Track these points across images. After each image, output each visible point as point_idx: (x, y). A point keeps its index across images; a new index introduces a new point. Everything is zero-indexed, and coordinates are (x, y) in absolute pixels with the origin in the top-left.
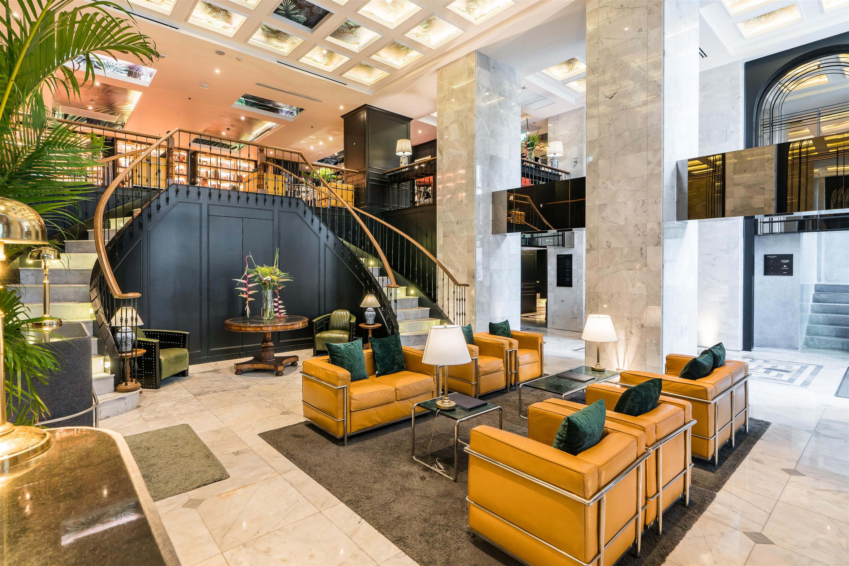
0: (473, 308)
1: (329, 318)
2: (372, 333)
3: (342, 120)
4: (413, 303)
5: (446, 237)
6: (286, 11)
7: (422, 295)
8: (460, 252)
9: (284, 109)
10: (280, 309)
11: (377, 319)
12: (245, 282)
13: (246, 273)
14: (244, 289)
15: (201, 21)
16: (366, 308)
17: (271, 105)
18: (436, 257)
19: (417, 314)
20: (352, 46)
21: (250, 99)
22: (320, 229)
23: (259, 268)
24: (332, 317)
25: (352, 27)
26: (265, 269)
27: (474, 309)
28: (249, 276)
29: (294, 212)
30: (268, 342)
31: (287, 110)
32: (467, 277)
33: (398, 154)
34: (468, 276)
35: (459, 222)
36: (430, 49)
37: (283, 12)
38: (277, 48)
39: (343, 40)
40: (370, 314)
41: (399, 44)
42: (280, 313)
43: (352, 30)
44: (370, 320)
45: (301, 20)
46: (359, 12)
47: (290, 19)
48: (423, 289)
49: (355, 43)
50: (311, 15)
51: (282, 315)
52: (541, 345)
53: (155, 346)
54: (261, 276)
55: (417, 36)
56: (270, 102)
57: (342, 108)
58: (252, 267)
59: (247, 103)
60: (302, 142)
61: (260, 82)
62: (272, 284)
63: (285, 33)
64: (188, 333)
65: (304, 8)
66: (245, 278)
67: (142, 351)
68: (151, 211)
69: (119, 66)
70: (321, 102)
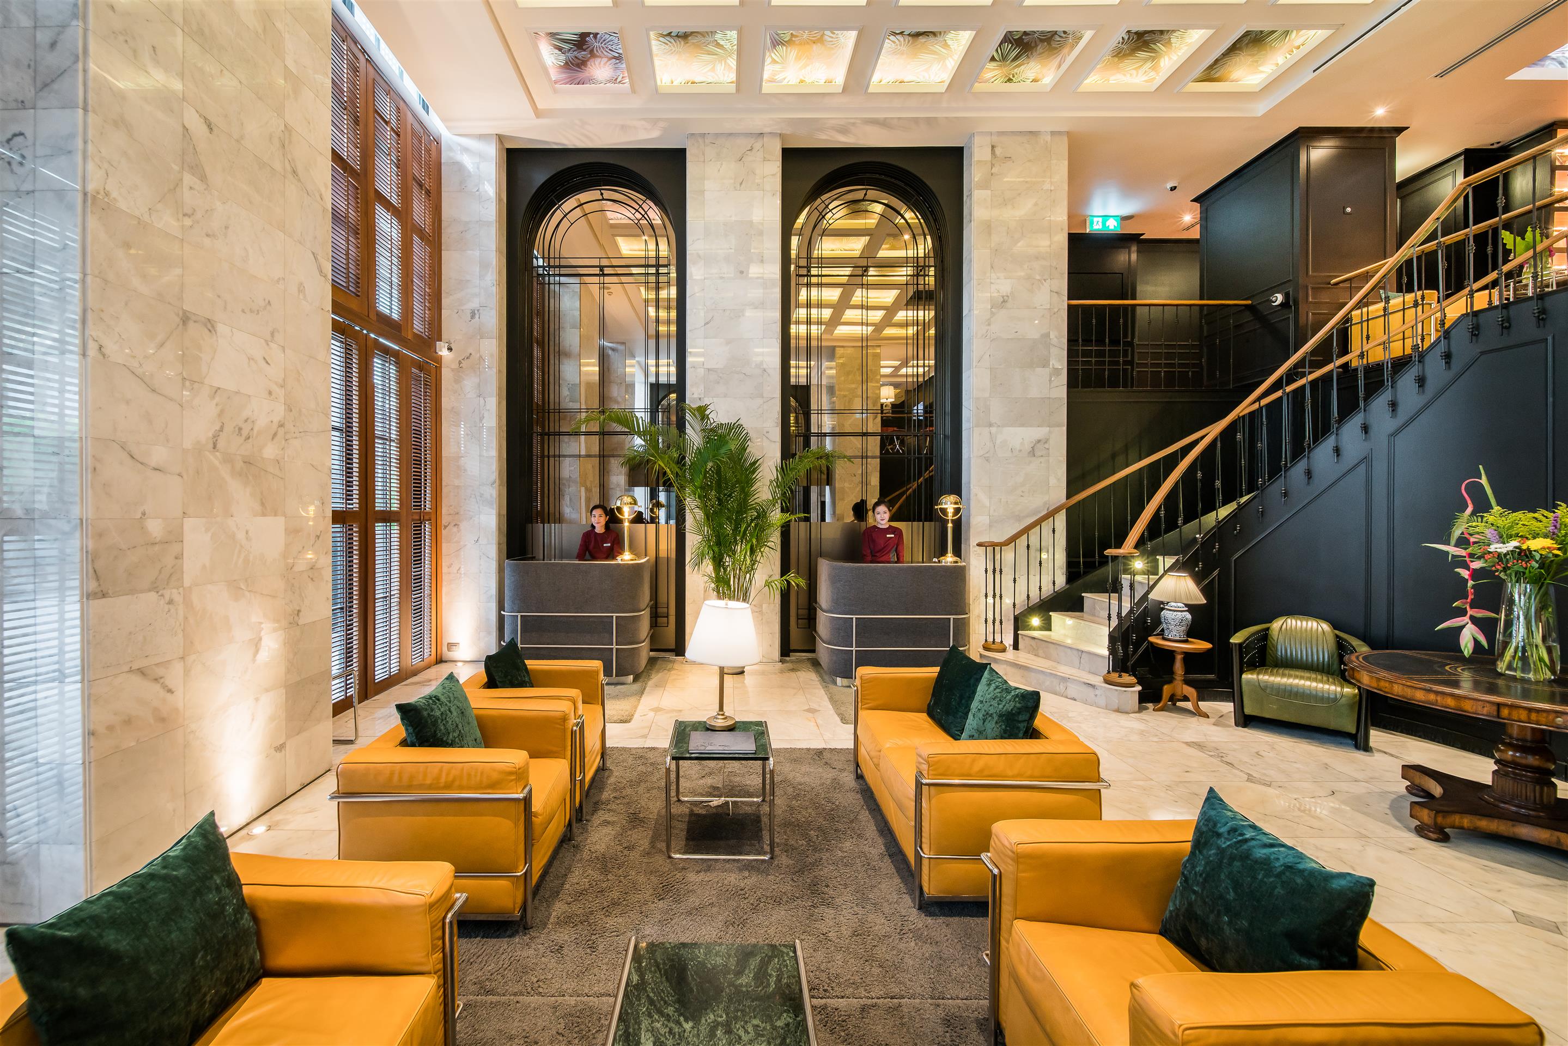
12: (1461, 552)
13: (1462, 530)
23: (1499, 516)
28: (1473, 539)
54: (1493, 540)
62: (1517, 565)
66: (1463, 542)
67: (1204, 645)
68: (1395, 394)
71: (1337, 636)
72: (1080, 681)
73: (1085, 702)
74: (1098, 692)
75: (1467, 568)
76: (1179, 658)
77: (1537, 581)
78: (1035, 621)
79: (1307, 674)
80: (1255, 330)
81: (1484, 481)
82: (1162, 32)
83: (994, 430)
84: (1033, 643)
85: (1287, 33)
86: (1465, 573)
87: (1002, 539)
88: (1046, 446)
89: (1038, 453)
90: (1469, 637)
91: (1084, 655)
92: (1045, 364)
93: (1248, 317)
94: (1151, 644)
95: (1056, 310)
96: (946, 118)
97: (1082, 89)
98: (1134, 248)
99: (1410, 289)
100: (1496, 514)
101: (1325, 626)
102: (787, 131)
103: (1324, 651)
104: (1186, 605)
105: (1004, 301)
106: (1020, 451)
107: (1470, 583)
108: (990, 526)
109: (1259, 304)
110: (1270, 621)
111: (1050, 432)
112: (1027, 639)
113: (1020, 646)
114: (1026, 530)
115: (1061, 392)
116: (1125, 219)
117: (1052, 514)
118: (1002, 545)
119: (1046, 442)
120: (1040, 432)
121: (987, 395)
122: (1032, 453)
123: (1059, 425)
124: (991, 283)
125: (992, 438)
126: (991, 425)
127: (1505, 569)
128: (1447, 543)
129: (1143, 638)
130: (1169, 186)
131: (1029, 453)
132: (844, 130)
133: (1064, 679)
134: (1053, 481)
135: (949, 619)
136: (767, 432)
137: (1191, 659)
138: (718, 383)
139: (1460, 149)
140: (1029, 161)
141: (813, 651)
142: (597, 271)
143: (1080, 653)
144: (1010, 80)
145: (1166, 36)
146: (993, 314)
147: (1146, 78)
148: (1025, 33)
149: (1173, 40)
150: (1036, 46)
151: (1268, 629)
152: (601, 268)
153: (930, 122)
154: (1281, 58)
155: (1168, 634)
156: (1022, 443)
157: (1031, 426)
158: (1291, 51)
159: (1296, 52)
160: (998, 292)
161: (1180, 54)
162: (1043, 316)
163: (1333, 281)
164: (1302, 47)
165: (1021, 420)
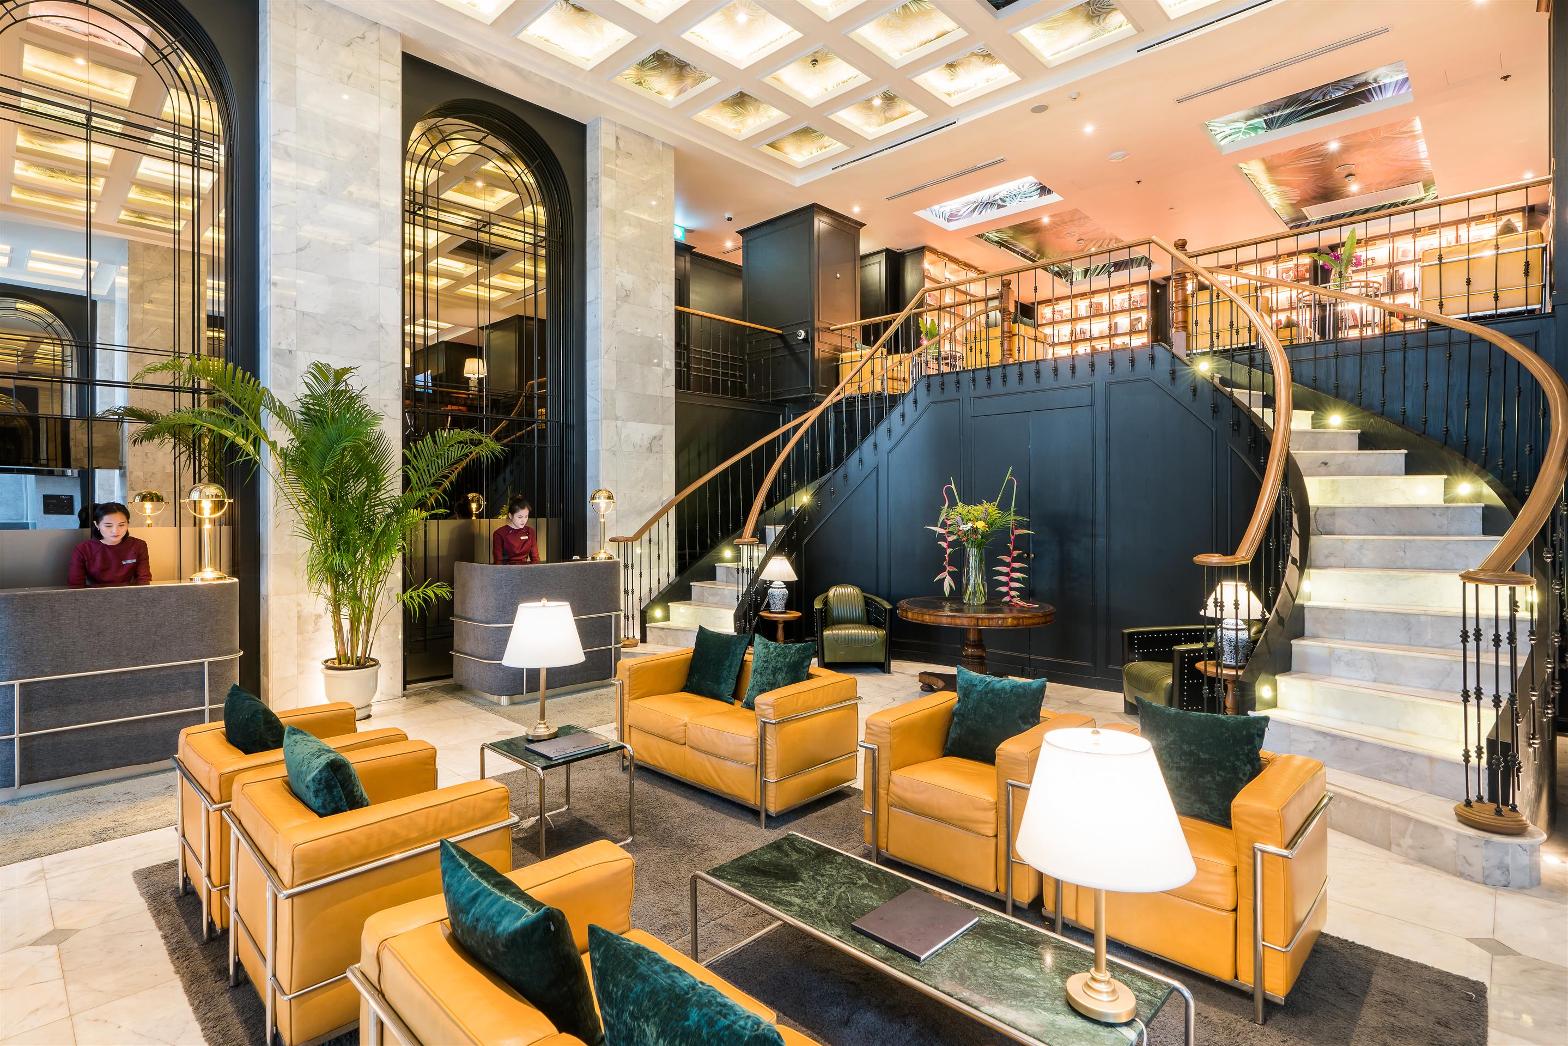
9: (1388, 80)
12: (943, 531)
13: (944, 517)
15: (977, 87)
17: (1340, 94)
21: (1272, 112)
28: (948, 522)
29: (1144, 380)
30: (969, 646)
31: (1396, 79)
38: (1117, 30)
40: (1230, 638)
42: (1012, 597)
51: (1016, 601)
54: (961, 522)
59: (1270, 125)
62: (974, 537)
64: (889, 607)
66: (944, 525)
67: (796, 614)
68: (890, 423)
69: (1023, 190)
70: (1387, 30)
71: (864, 596)
75: (945, 541)
76: (780, 626)
77: (979, 547)
78: (658, 613)
79: (848, 626)
80: (785, 356)
81: (953, 487)
82: (756, 100)
83: (619, 423)
84: (662, 633)
85: (822, 136)
86: (944, 545)
87: (631, 534)
88: (660, 442)
89: (654, 450)
90: (948, 583)
93: (779, 344)
94: (761, 617)
95: (667, 313)
96: (580, 93)
97: (695, 118)
98: (688, 259)
99: (897, 352)
100: (960, 508)
101: (857, 590)
102: (411, 34)
103: (858, 610)
104: (785, 583)
105: (627, 296)
106: (641, 446)
107: (949, 551)
108: (617, 521)
109: (787, 335)
110: (827, 591)
111: (663, 430)
112: (655, 631)
113: (648, 639)
114: (647, 526)
115: (671, 392)
116: (688, 231)
117: (665, 511)
118: (632, 540)
119: (660, 440)
120: (653, 429)
121: (613, 387)
122: (650, 449)
123: (669, 424)
124: (616, 275)
125: (618, 433)
126: (617, 419)
127: (967, 541)
128: (936, 526)
129: (756, 614)
130: (727, 216)
131: (648, 448)
132: (476, 62)
134: (666, 477)
135: (611, 616)
136: (386, 406)
137: (787, 623)
138: (317, 333)
139: (883, 247)
140: (646, 163)
141: (451, 676)
142: (81, 118)
144: (640, 83)
145: (757, 104)
146: (618, 306)
147: (735, 127)
148: (667, 54)
149: (761, 109)
150: (671, 67)
151: (827, 597)
152: (89, 115)
153: (567, 91)
154: (814, 150)
155: (773, 608)
156: (642, 439)
157: (649, 422)
158: (821, 148)
159: (824, 150)
160: (622, 285)
161: (763, 122)
162: (657, 317)
163: (832, 328)
164: (827, 149)
165: (641, 416)
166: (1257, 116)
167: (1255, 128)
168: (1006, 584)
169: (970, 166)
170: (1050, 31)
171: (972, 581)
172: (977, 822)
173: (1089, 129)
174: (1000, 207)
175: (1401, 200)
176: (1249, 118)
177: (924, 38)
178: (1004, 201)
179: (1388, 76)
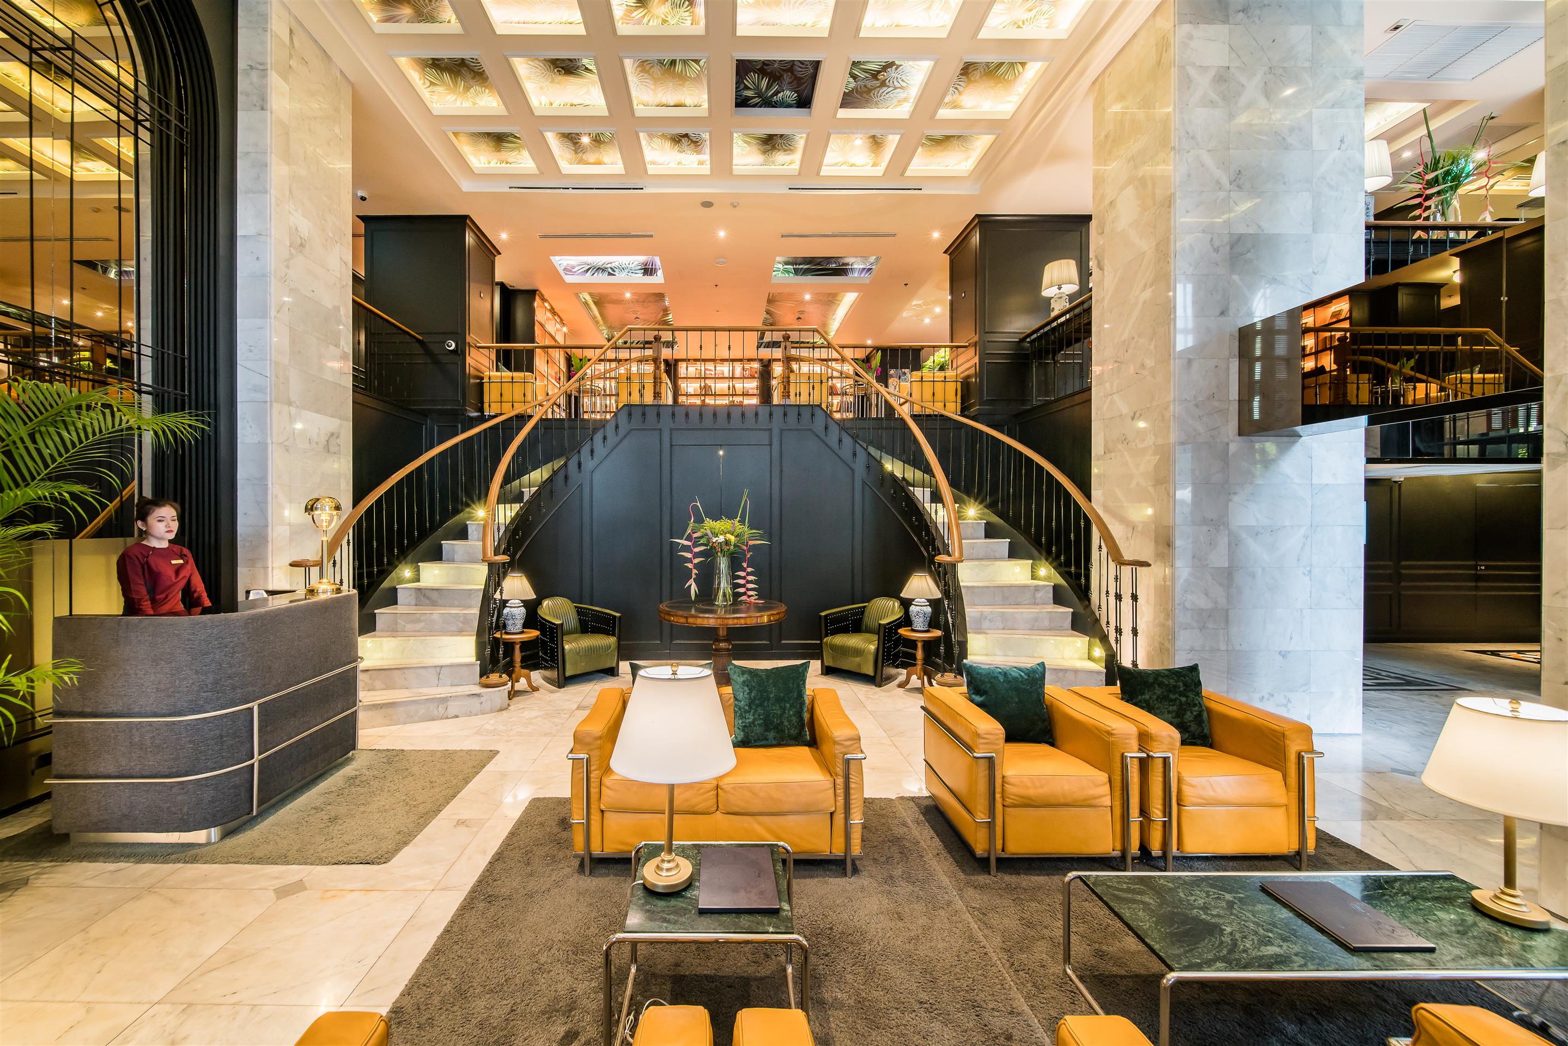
0: (1167, 620)
1: (862, 611)
2: (924, 647)
3: (947, 257)
4: (1039, 595)
5: (1110, 452)
6: (759, 97)
7: (1061, 581)
8: (1138, 484)
9: (855, 266)
10: (748, 590)
11: (933, 623)
12: (688, 543)
13: (689, 531)
14: (689, 555)
15: (669, 166)
16: (913, 600)
17: (834, 266)
18: (1088, 497)
19: (1036, 619)
20: (898, 109)
21: (799, 264)
22: (855, 455)
23: (709, 523)
24: (867, 610)
25: (879, 72)
26: (719, 525)
27: (1170, 623)
28: (695, 535)
29: (807, 430)
30: (720, 641)
31: (862, 267)
32: (1153, 544)
33: (1046, 293)
34: (1156, 542)
35: (1138, 414)
36: (1056, 42)
37: (757, 100)
38: (784, 167)
39: (877, 105)
40: (920, 611)
41: (987, 64)
42: (749, 597)
43: (880, 77)
44: (919, 623)
45: (789, 101)
46: (862, 34)
47: (774, 107)
48: (1062, 568)
49: (901, 102)
50: (800, 85)
51: (752, 599)
52: (1300, 758)
53: (556, 629)
54: (711, 535)
55: (1019, 27)
56: (829, 259)
57: (936, 235)
58: (700, 521)
59: (797, 272)
60: (905, 314)
61: (785, 232)
62: (726, 548)
63: (782, 136)
64: (618, 615)
65: (782, 76)
66: (689, 538)
68: (593, 444)
69: (633, 266)
70: (894, 235)
71: (576, 607)
72: (462, 695)
73: (470, 714)
74: (483, 699)
75: (691, 552)
76: (517, 647)
77: (730, 556)
80: (426, 363)
81: (699, 504)
82: (482, 78)
88: (338, 441)
89: (332, 449)
90: (693, 589)
91: (443, 670)
92: (337, 346)
94: (498, 639)
101: (569, 601)
104: (522, 601)
105: (301, 245)
106: (316, 443)
107: (696, 560)
108: (291, 539)
109: (430, 342)
111: (342, 425)
114: (335, 545)
119: (337, 437)
120: (331, 424)
122: (327, 447)
123: (346, 419)
125: (291, 424)
126: (290, 404)
127: (718, 551)
128: (680, 539)
133: (444, 700)
134: (342, 484)
135: (355, 668)
137: (525, 645)
140: (324, 85)
143: (438, 669)
146: (291, 258)
149: (472, 90)
154: (495, 161)
155: (510, 628)
156: (318, 434)
157: (326, 414)
158: (502, 162)
159: (504, 165)
160: (296, 229)
161: (464, 105)
162: (335, 284)
163: (478, 345)
164: (508, 165)
165: (317, 405)
166: (792, 264)
167: (788, 272)
168: (743, 586)
169: (624, 232)
170: (745, 145)
171: (722, 585)
172: (1095, 798)
173: (722, 234)
174: (610, 274)
175: (807, 341)
176: (787, 263)
177: (664, 101)
178: (614, 271)
179: (858, 265)
